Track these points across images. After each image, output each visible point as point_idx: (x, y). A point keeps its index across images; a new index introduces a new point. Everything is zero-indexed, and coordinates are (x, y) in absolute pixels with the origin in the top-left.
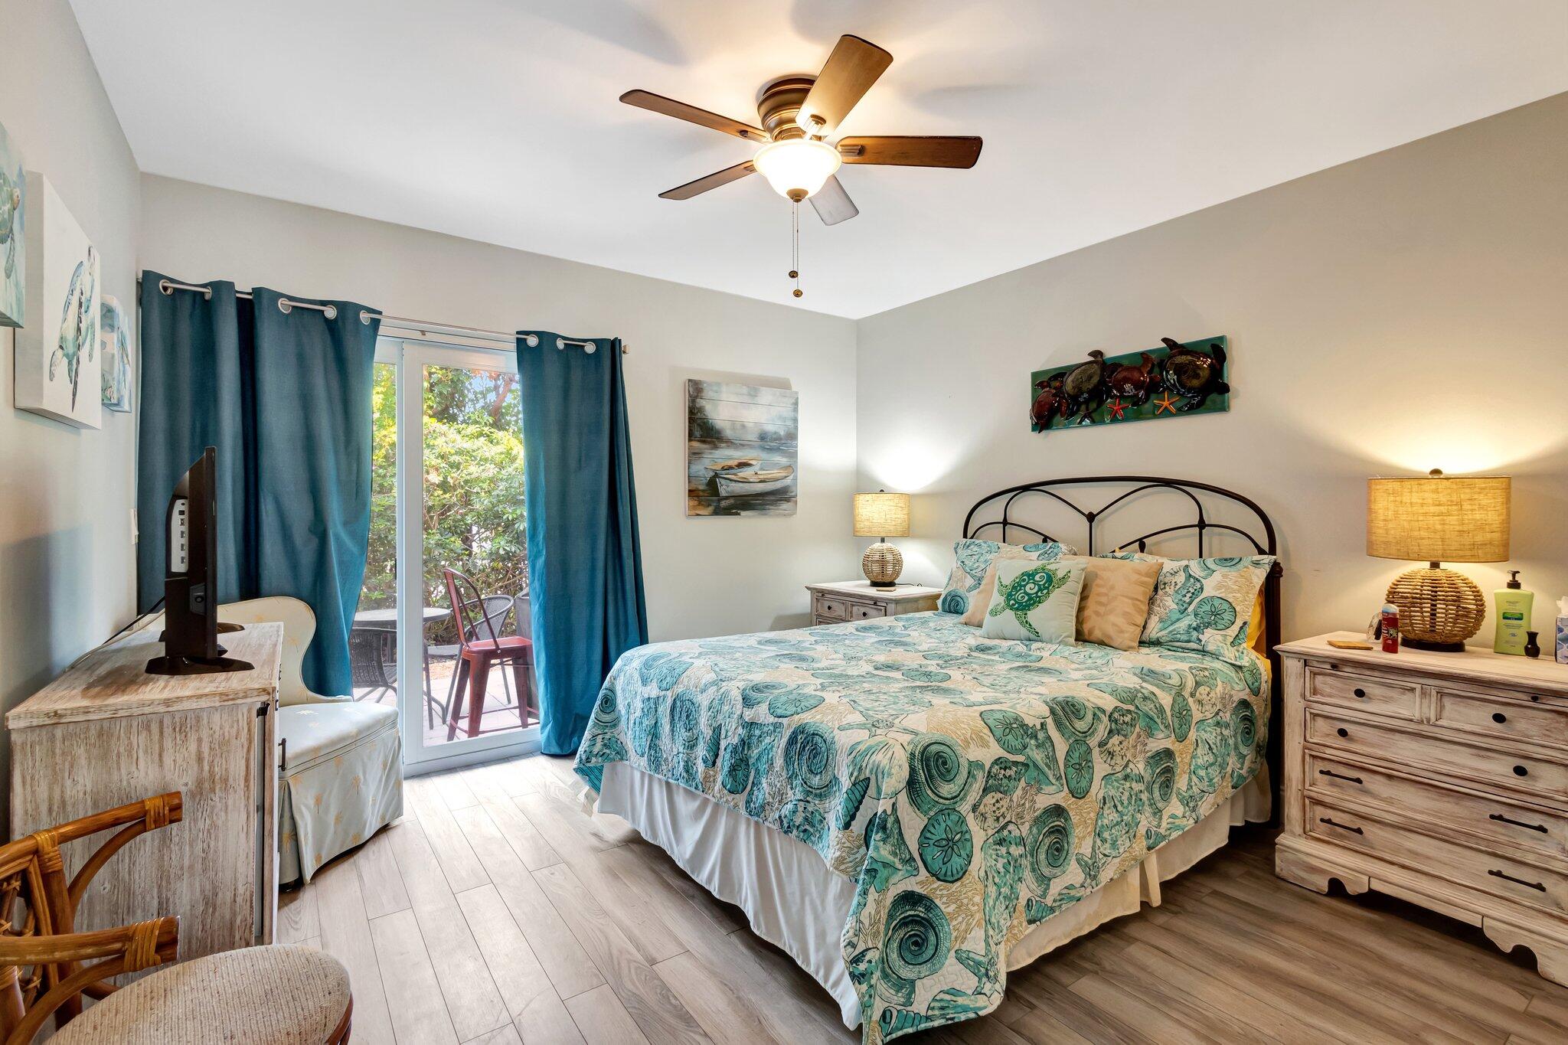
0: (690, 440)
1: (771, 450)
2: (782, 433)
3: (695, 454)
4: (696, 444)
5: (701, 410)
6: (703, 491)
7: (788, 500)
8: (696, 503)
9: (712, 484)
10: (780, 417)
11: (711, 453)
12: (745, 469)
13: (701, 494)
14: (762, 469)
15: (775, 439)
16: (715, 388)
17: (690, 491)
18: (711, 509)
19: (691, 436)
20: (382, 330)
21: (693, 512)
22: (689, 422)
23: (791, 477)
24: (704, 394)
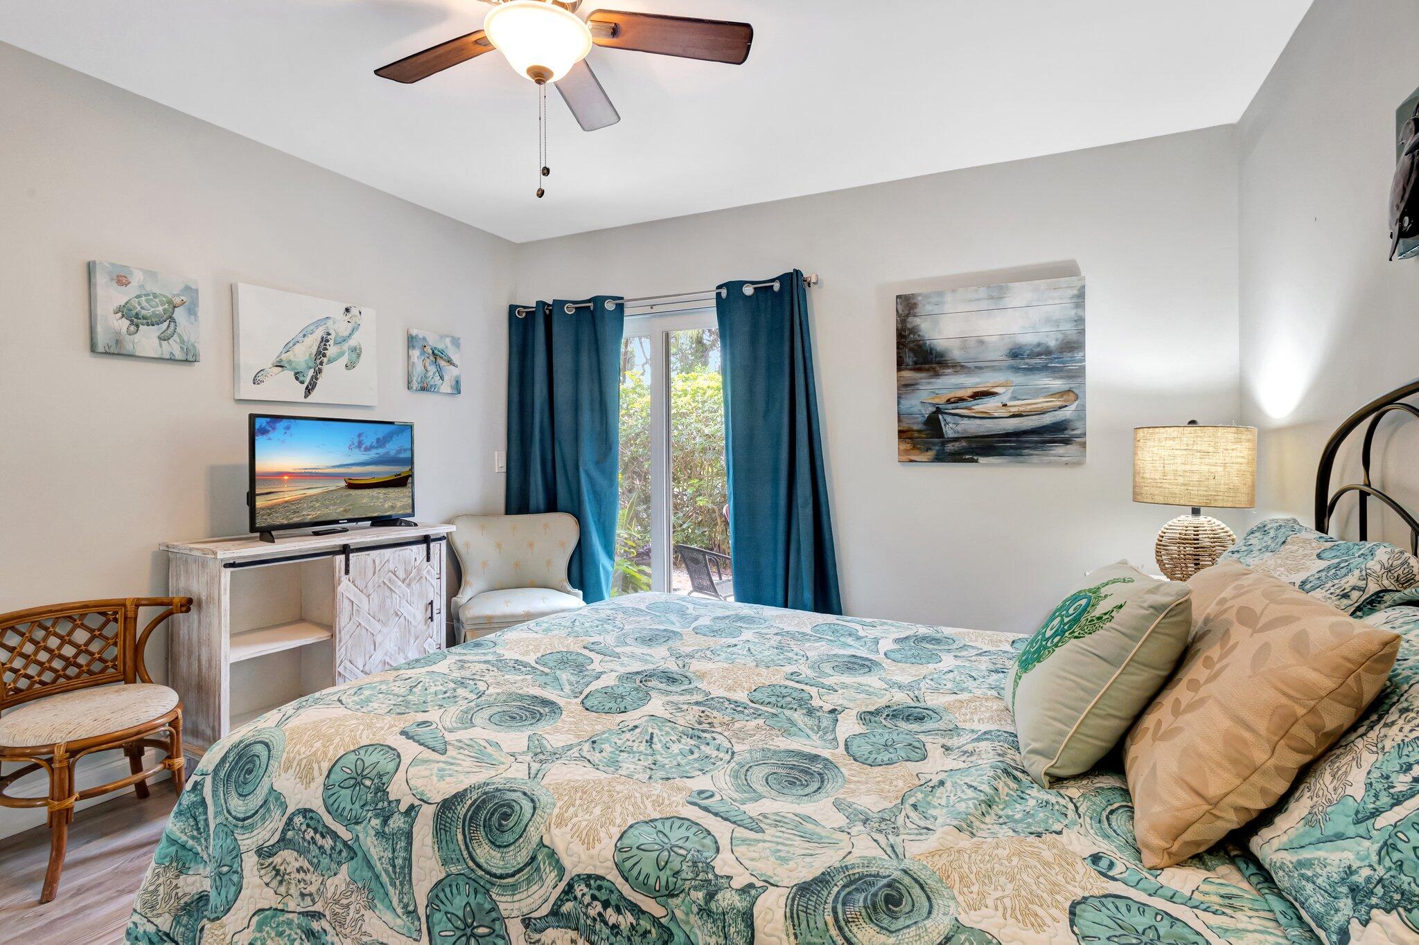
0: (899, 369)
1: (1032, 370)
2: (1052, 344)
3: (906, 386)
4: (907, 374)
5: (914, 331)
6: (919, 431)
7: (1066, 442)
8: (909, 446)
9: (933, 423)
10: (1048, 320)
11: (929, 383)
12: (986, 400)
13: (916, 435)
14: (1015, 398)
15: (1039, 354)
16: (934, 300)
17: (900, 432)
18: (931, 454)
19: (900, 365)
20: (627, 311)
21: (905, 458)
22: (898, 348)
23: (1073, 407)
24: (919, 310)
